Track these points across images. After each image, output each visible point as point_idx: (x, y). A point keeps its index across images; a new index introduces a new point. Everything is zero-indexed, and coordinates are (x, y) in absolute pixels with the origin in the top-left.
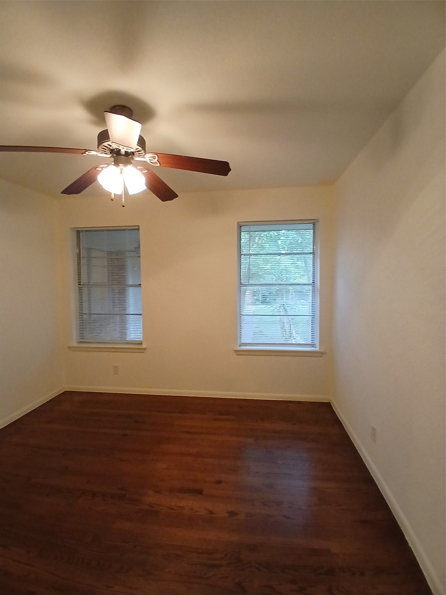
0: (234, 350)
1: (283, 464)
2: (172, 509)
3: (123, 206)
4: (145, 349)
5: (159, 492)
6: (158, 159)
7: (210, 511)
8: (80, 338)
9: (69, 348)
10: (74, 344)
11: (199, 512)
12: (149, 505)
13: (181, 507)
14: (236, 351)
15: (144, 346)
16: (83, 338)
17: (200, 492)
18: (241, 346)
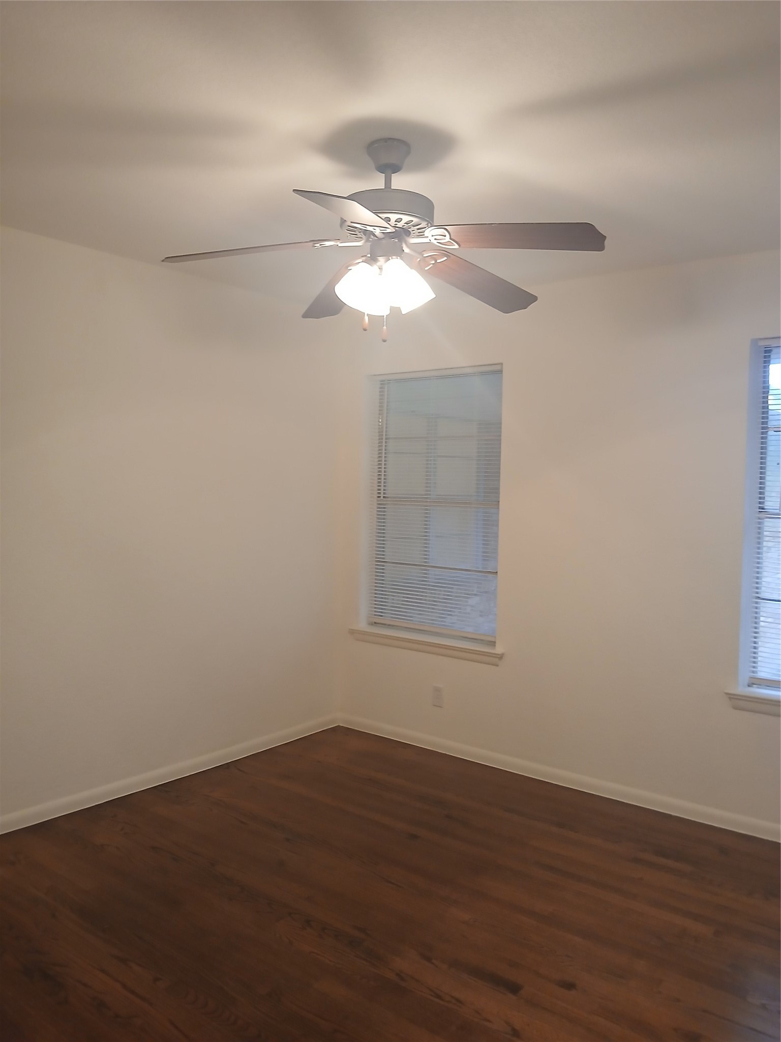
0: (727, 694)
1: (764, 1007)
2: (439, 997)
3: (384, 341)
4: (501, 657)
5: (429, 960)
6: (450, 237)
7: (514, 1030)
8: (375, 615)
9: (352, 632)
10: (362, 625)
11: (489, 1021)
12: (398, 975)
13: (458, 1000)
14: (732, 697)
15: (499, 650)
16: (381, 616)
17: (514, 989)
18: (754, 686)
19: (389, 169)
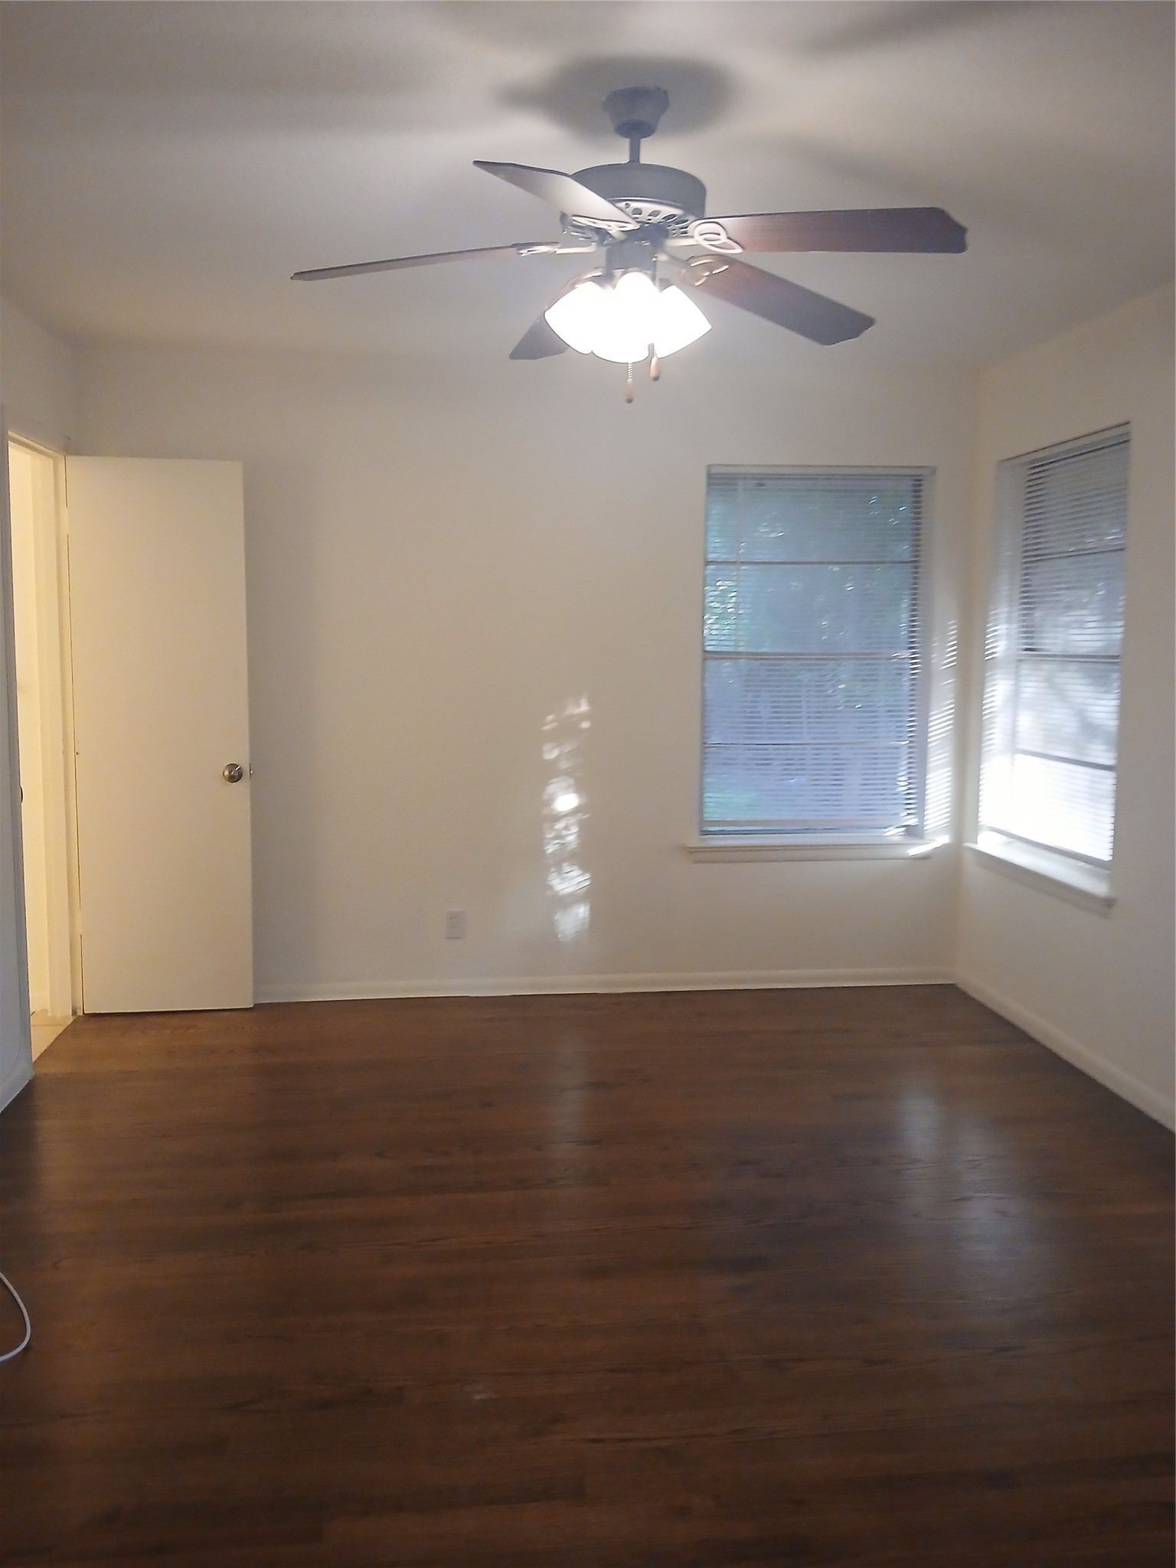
19: (636, 130)
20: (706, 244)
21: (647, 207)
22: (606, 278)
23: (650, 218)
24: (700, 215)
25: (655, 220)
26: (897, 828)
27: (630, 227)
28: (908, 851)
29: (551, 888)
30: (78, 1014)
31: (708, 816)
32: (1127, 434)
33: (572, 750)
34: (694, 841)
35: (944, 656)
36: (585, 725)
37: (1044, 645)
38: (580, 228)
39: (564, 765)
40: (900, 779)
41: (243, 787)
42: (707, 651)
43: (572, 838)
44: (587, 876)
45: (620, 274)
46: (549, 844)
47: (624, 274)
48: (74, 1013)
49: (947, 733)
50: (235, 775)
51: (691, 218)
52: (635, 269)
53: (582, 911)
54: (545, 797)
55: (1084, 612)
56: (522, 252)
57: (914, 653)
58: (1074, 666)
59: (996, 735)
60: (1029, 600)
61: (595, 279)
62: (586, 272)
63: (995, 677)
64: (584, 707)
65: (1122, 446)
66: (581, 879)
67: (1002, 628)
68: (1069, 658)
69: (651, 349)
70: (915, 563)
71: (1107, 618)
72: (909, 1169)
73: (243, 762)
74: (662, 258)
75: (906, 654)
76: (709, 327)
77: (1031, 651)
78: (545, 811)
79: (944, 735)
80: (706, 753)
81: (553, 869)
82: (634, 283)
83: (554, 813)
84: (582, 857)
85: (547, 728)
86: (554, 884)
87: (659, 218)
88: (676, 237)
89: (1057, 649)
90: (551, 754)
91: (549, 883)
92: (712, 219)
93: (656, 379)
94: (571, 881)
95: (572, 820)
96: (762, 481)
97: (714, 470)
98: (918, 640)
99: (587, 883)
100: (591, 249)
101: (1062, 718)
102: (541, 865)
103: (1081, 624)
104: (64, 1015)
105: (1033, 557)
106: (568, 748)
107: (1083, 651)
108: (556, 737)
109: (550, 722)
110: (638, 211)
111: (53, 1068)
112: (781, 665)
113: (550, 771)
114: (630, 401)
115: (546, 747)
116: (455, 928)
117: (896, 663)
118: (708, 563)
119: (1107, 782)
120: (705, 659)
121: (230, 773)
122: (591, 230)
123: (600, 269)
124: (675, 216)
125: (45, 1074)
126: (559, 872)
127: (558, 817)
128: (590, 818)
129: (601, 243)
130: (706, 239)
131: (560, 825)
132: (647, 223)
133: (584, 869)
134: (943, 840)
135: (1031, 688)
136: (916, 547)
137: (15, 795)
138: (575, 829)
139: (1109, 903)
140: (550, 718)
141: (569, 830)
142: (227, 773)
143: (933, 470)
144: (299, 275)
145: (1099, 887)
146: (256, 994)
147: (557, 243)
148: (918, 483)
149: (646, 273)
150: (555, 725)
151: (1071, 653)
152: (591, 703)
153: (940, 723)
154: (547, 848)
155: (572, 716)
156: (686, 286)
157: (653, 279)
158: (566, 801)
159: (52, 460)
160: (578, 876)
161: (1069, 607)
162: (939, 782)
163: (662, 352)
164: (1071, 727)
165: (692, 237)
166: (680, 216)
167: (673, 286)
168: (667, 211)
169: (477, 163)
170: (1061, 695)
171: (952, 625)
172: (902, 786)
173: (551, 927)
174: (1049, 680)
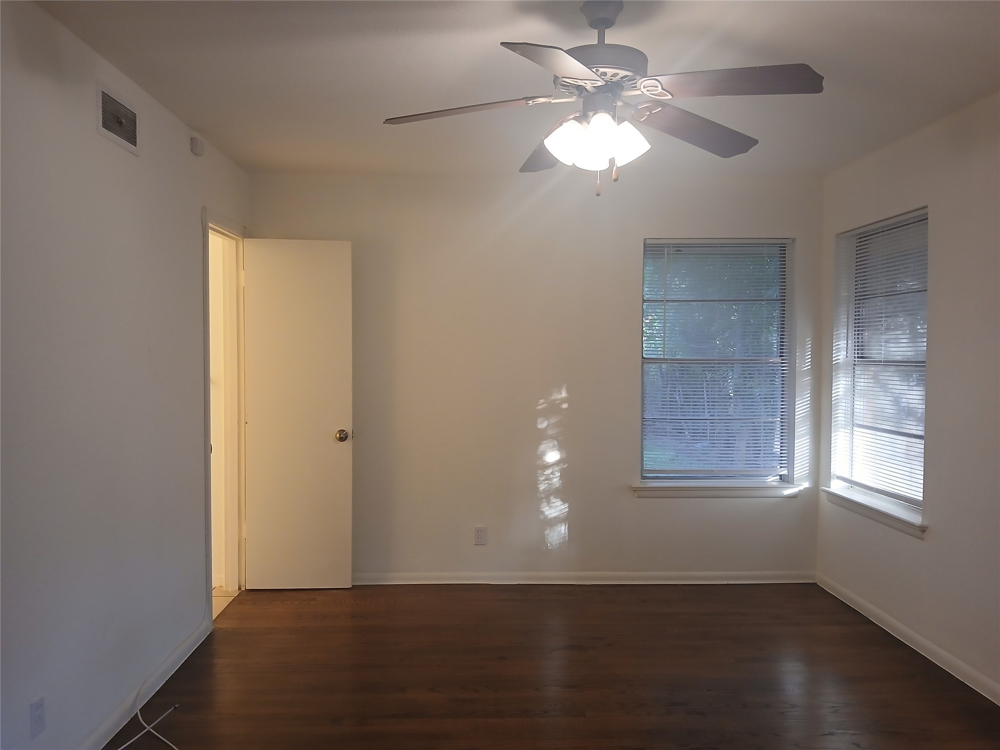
20: (648, 93)
21: (610, 71)
22: (583, 117)
23: (612, 78)
24: (645, 75)
25: (615, 79)
26: (773, 476)
27: (599, 84)
28: (783, 492)
29: (542, 513)
30: (242, 589)
31: (647, 467)
32: (927, 214)
33: (557, 422)
34: (637, 483)
35: (804, 363)
36: (565, 406)
37: (871, 354)
38: (566, 86)
39: (550, 432)
40: (775, 443)
41: (347, 445)
42: (644, 358)
43: (556, 481)
44: (567, 505)
45: (592, 114)
46: (541, 483)
47: (594, 114)
48: (240, 588)
49: (808, 413)
50: (343, 437)
51: (638, 77)
52: (603, 111)
53: (563, 529)
54: (538, 453)
55: (899, 332)
56: (529, 102)
57: (783, 360)
58: (892, 369)
59: (840, 415)
60: (859, 326)
61: (575, 119)
62: (571, 114)
63: (839, 376)
64: (564, 394)
65: (923, 222)
66: (562, 507)
67: (842, 344)
68: (888, 363)
69: (612, 161)
70: (782, 300)
71: (914, 337)
72: (792, 712)
73: (349, 429)
74: (619, 104)
75: (779, 360)
76: (650, 147)
77: (862, 358)
78: (539, 462)
79: (804, 415)
80: (645, 425)
81: (544, 500)
82: (601, 120)
83: (545, 463)
84: (562, 494)
85: (540, 407)
86: (544, 510)
87: (618, 78)
88: (628, 90)
89: (882, 358)
90: (542, 425)
91: (541, 509)
92: (652, 77)
93: (616, 180)
94: (555, 509)
95: (556, 468)
96: (679, 249)
97: (648, 242)
98: (785, 350)
99: (567, 510)
100: (573, 99)
101: (885, 403)
102: (535, 498)
103: (897, 341)
104: (233, 590)
105: (862, 297)
106: (553, 420)
107: (899, 358)
108: (545, 414)
109: (542, 405)
110: (605, 74)
111: (224, 625)
112: (690, 367)
113: (541, 436)
114: (598, 195)
115: (539, 420)
116: (480, 538)
117: (771, 366)
118: (644, 301)
119: (919, 446)
120: (643, 364)
121: (340, 435)
122: (573, 87)
123: (579, 112)
124: (629, 76)
125: (220, 628)
126: (549, 503)
127: (547, 466)
128: (568, 467)
129: (580, 96)
130: (647, 90)
131: (548, 472)
132: (610, 81)
133: (564, 501)
134: (806, 485)
135: (862, 383)
136: (783, 290)
137: (207, 449)
138: (558, 474)
139: (923, 529)
140: (542, 401)
141: (555, 474)
142: (338, 435)
143: (794, 240)
144: (388, 121)
145: (916, 519)
146: (353, 579)
147: (551, 96)
148: (783, 248)
149: (609, 114)
150: (545, 405)
151: (891, 358)
152: (568, 392)
153: (802, 406)
154: (539, 486)
155: (556, 400)
156: (635, 122)
157: (614, 117)
158: (552, 456)
159: (235, 241)
160: (561, 505)
161: (888, 329)
162: (802, 445)
163: (620, 163)
164: (890, 409)
165: (639, 89)
166: (632, 76)
167: (626, 122)
168: (623, 73)
169: (503, 44)
170: (884, 387)
171: (809, 341)
172: (777, 449)
173: (543, 539)
174: (875, 378)
